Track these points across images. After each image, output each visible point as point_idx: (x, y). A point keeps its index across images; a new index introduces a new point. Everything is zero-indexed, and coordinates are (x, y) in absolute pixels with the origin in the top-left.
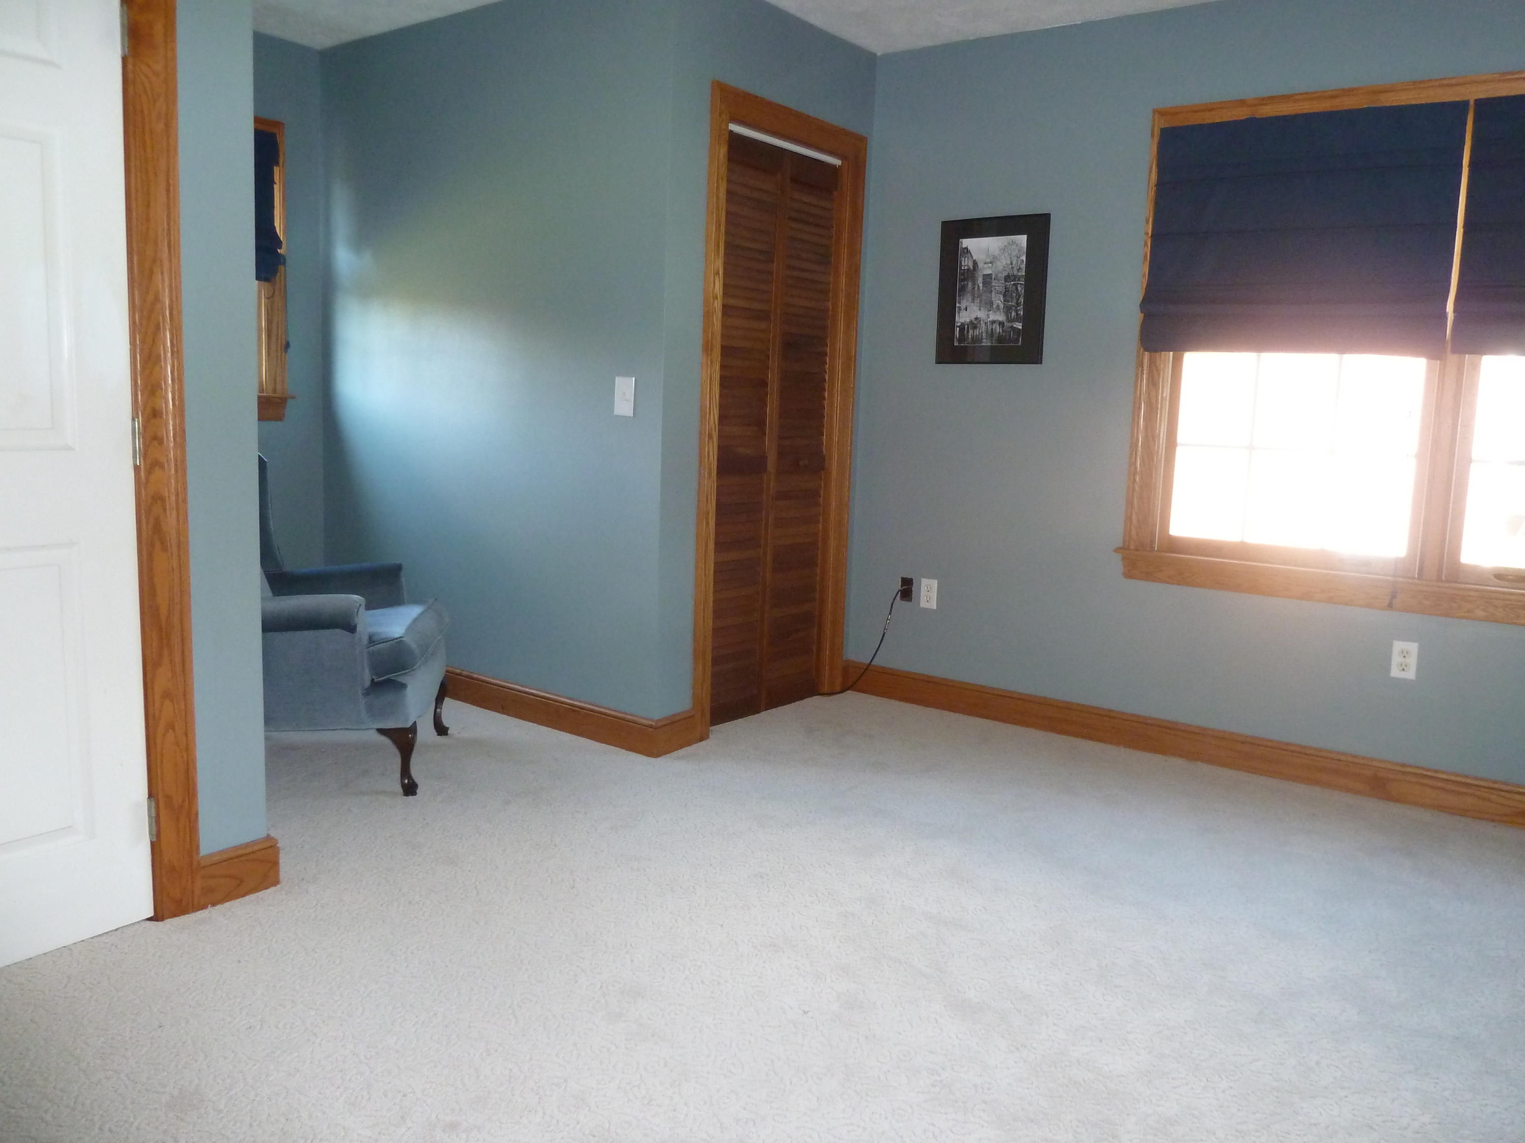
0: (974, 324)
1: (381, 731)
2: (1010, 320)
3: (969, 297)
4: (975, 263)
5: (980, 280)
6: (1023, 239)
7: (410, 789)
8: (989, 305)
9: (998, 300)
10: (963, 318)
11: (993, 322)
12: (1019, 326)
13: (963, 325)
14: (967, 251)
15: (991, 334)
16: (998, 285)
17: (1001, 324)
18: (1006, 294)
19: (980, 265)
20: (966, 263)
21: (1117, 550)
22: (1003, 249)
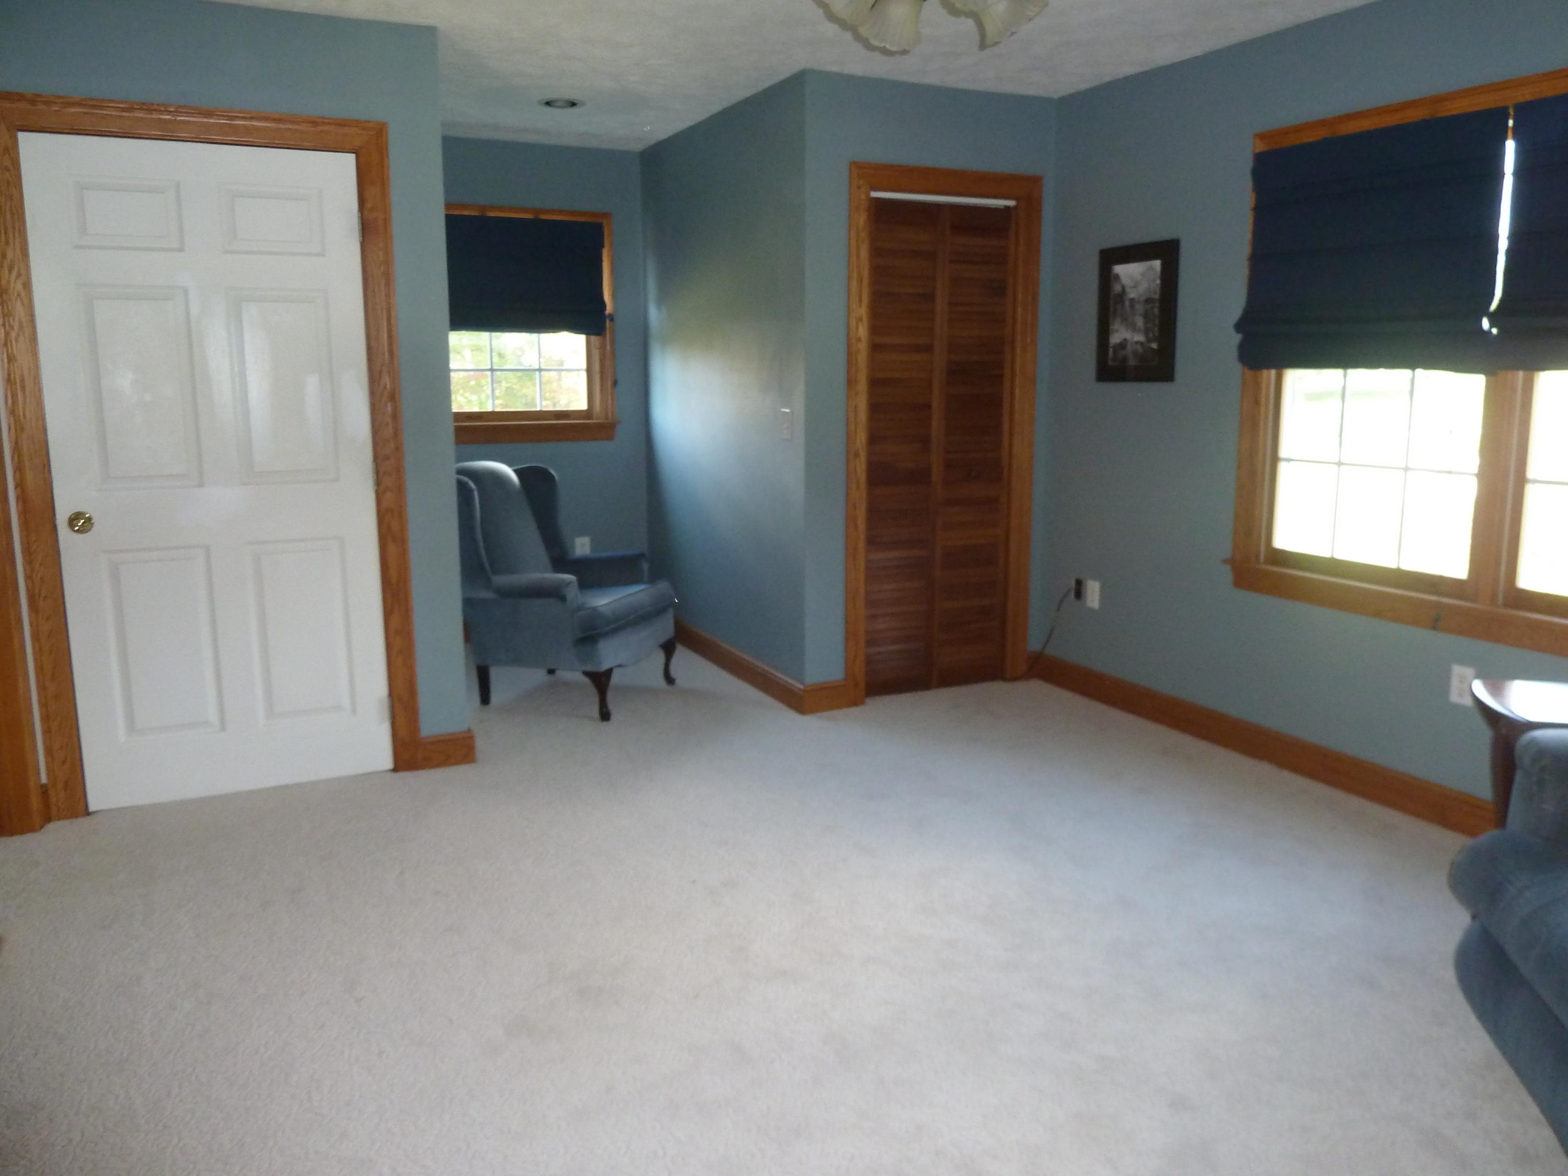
0: (1123, 345)
1: (586, 674)
2: (1149, 341)
3: (1118, 320)
4: (1123, 288)
5: (1127, 303)
6: (1157, 264)
7: (605, 715)
8: (1133, 327)
9: (1140, 322)
10: (1115, 339)
11: (1137, 343)
12: (1154, 346)
13: (1114, 347)
14: (1117, 277)
15: (1135, 353)
16: (1140, 308)
17: (1142, 344)
18: (1146, 316)
19: (1128, 290)
20: (1117, 288)
21: (1225, 561)
22: (1143, 275)
